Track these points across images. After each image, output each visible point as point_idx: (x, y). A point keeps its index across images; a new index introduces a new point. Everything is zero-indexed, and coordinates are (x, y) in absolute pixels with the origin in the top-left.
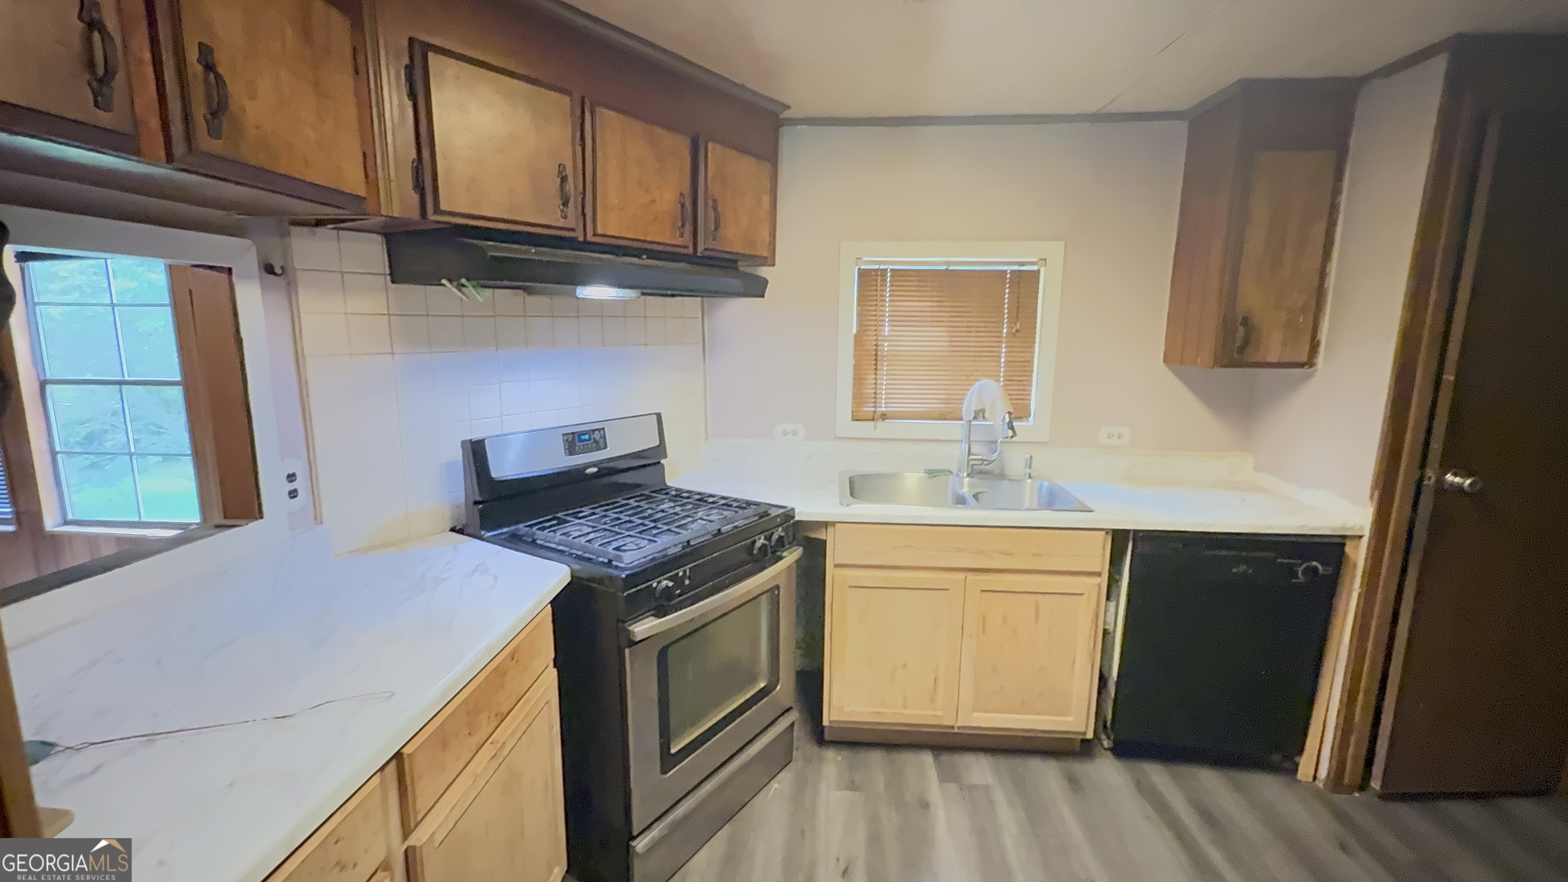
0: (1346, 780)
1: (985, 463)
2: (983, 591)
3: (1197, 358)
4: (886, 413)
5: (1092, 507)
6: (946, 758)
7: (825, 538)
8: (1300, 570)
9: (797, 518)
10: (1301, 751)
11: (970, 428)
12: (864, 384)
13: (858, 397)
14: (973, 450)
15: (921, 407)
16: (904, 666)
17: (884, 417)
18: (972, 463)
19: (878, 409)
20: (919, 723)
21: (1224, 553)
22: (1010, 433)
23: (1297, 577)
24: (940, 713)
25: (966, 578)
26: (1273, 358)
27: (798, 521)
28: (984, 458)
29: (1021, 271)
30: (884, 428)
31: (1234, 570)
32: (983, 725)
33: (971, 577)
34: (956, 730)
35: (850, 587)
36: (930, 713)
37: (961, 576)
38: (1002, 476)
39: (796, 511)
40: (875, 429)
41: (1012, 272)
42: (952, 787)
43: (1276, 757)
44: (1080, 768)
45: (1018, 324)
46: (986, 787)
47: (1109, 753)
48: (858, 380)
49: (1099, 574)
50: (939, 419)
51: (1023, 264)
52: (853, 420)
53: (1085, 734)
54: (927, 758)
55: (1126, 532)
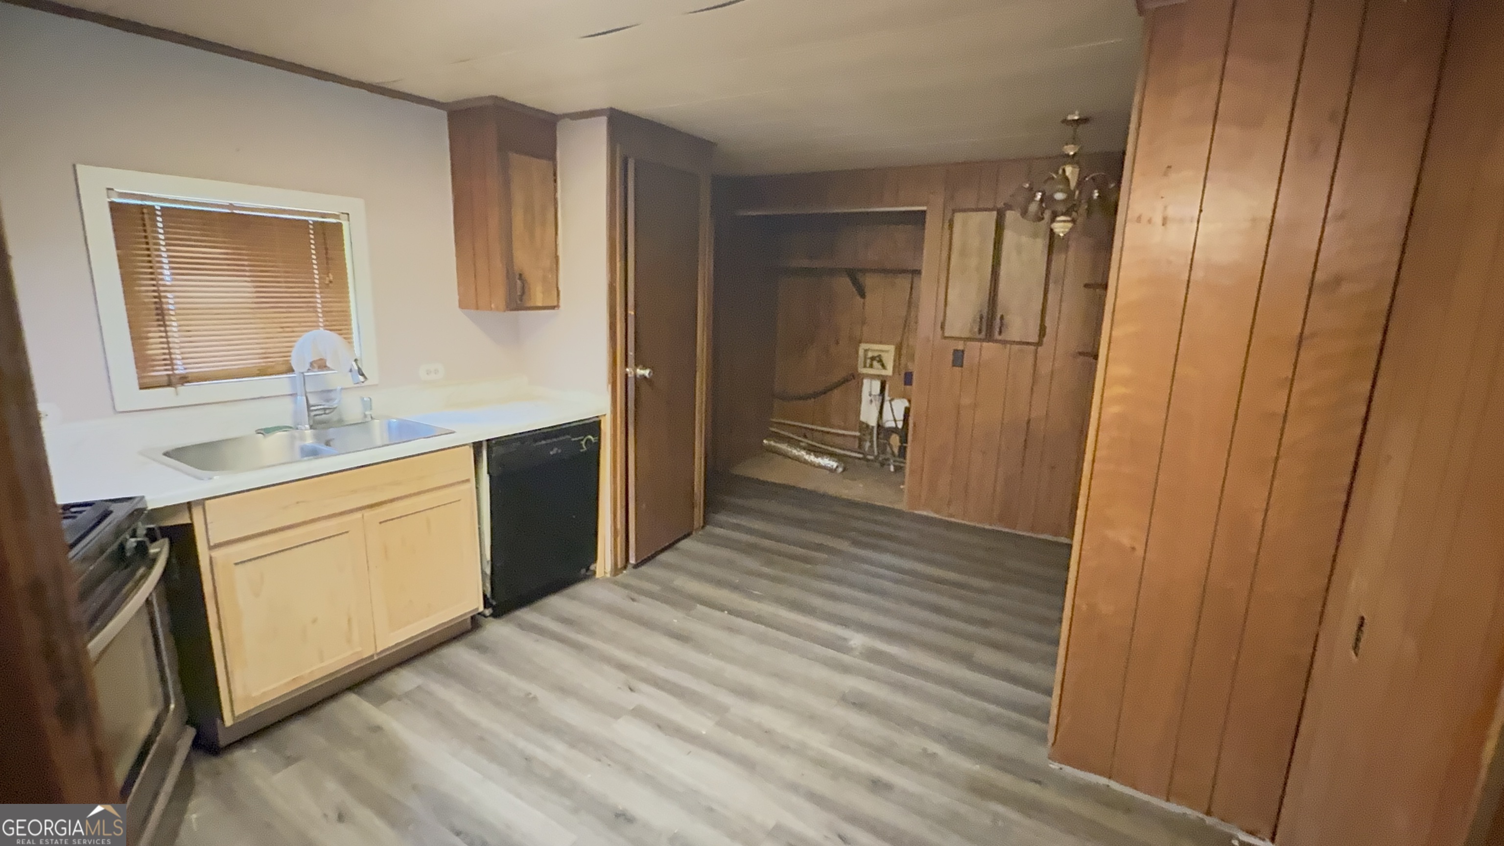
0: (619, 566)
1: (327, 411)
2: (381, 523)
3: (491, 304)
4: (187, 375)
5: (454, 430)
6: (369, 688)
7: (189, 522)
8: (583, 443)
9: (150, 508)
10: (595, 560)
11: (304, 380)
12: (148, 344)
13: (142, 362)
14: (311, 402)
15: (235, 365)
16: (315, 621)
17: (184, 380)
18: (313, 414)
19: (176, 372)
20: (343, 666)
21: (543, 442)
22: (361, 378)
23: (583, 448)
24: (359, 649)
25: (363, 516)
26: (540, 304)
27: (152, 510)
28: (326, 407)
29: (323, 222)
30: (188, 393)
31: (551, 453)
32: (414, 635)
33: (368, 513)
34: (376, 658)
35: (236, 564)
36: (349, 653)
37: (358, 515)
38: (340, 422)
39: (147, 498)
40: (177, 394)
41: (315, 222)
42: (391, 704)
43: (583, 571)
44: (477, 637)
45: (330, 275)
46: (419, 688)
47: (491, 619)
48: (138, 340)
49: (468, 481)
50: (258, 375)
51: (323, 215)
52: (141, 388)
53: (477, 609)
54: (352, 698)
55: (480, 443)
